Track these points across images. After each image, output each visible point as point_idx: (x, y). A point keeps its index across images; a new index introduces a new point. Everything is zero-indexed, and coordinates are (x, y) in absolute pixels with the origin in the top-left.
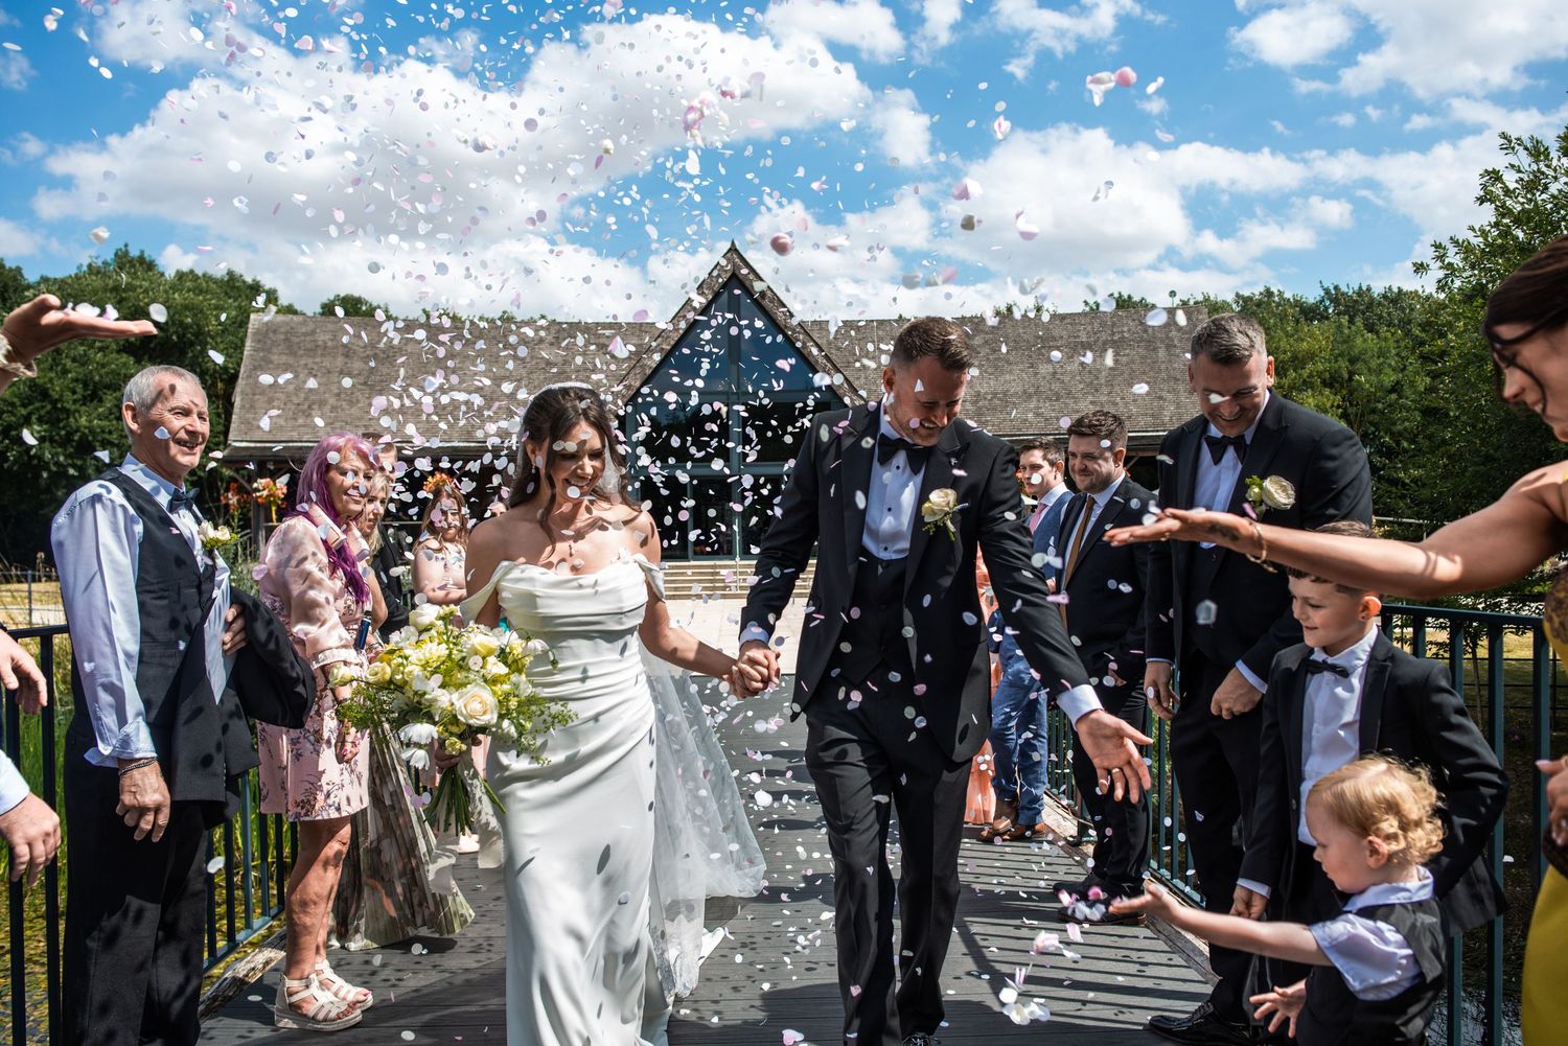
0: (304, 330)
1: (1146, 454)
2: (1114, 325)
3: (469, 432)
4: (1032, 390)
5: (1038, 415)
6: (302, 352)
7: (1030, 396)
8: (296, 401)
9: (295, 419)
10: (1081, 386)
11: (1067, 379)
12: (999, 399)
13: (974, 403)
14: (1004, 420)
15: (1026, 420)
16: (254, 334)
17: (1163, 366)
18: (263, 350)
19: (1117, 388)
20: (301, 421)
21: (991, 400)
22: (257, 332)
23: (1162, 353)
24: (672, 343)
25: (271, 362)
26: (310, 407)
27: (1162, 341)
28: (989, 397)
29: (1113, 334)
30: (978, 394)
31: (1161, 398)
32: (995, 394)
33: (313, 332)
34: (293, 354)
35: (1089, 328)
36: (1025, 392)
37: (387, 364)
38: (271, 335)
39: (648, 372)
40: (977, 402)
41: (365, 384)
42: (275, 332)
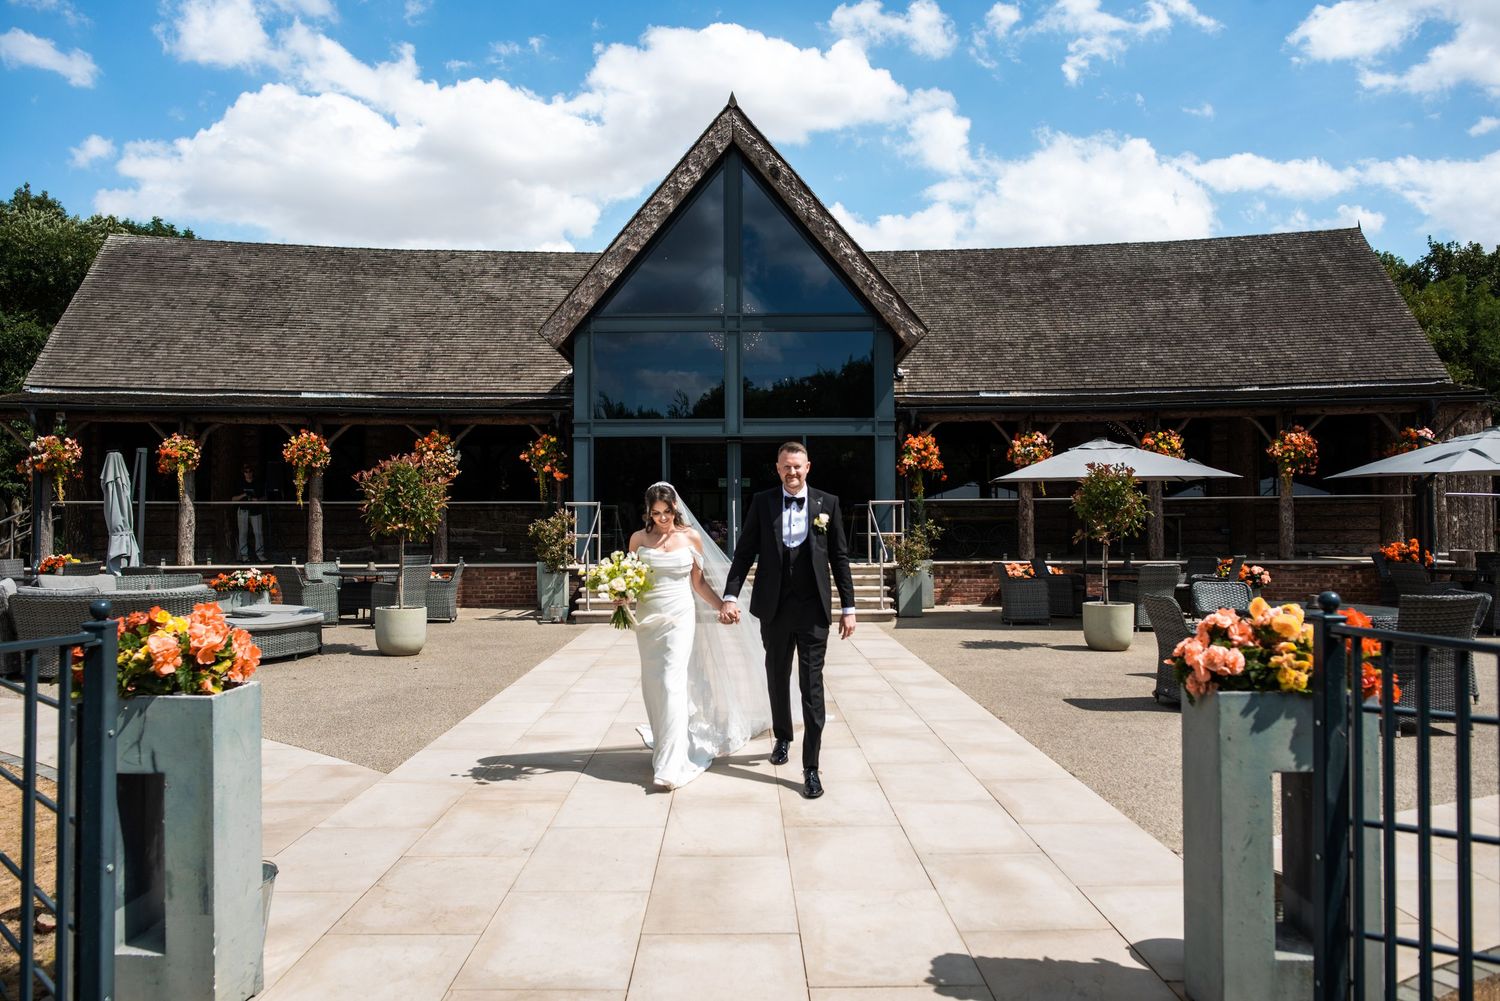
0: (175, 254)
1: (1335, 412)
2: (1236, 253)
3: (367, 381)
4: (1140, 332)
5: (1154, 363)
6: (162, 280)
7: (1139, 340)
8: (137, 335)
9: (129, 360)
10: (1210, 326)
11: (1187, 318)
12: (1096, 343)
13: (1063, 348)
14: (1109, 370)
15: (1139, 369)
16: (106, 257)
17: (1321, 301)
18: (110, 276)
19: (1261, 330)
20: (136, 363)
21: (1086, 343)
22: (112, 254)
23: (1314, 285)
24: (642, 242)
25: (118, 290)
26: (154, 345)
27: (1310, 270)
28: (1082, 341)
29: (1239, 263)
30: (1067, 336)
31: (1328, 340)
32: (1089, 338)
33: (186, 257)
34: (151, 281)
35: (1204, 257)
36: (1131, 334)
37: (275, 296)
38: (129, 258)
39: (607, 284)
40: (1065, 347)
41: (240, 318)
42: (135, 255)
